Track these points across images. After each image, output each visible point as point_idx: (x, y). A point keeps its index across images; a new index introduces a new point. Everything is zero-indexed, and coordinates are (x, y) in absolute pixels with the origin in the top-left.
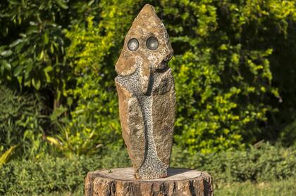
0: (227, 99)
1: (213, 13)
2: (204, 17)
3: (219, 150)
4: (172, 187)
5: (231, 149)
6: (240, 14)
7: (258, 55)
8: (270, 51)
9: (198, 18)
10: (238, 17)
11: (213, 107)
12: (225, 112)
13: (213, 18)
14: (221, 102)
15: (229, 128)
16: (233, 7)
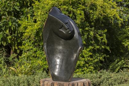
0: (88, 51)
1: (83, 14)
2: (79, 15)
3: (84, 73)
4: (76, 85)
5: (89, 73)
6: (94, 14)
7: (101, 32)
8: (106, 31)
9: (76, 16)
10: (93, 16)
11: (82, 54)
12: (87, 57)
13: (83, 16)
14: (85, 52)
15: (88, 64)
16: (91, 11)
